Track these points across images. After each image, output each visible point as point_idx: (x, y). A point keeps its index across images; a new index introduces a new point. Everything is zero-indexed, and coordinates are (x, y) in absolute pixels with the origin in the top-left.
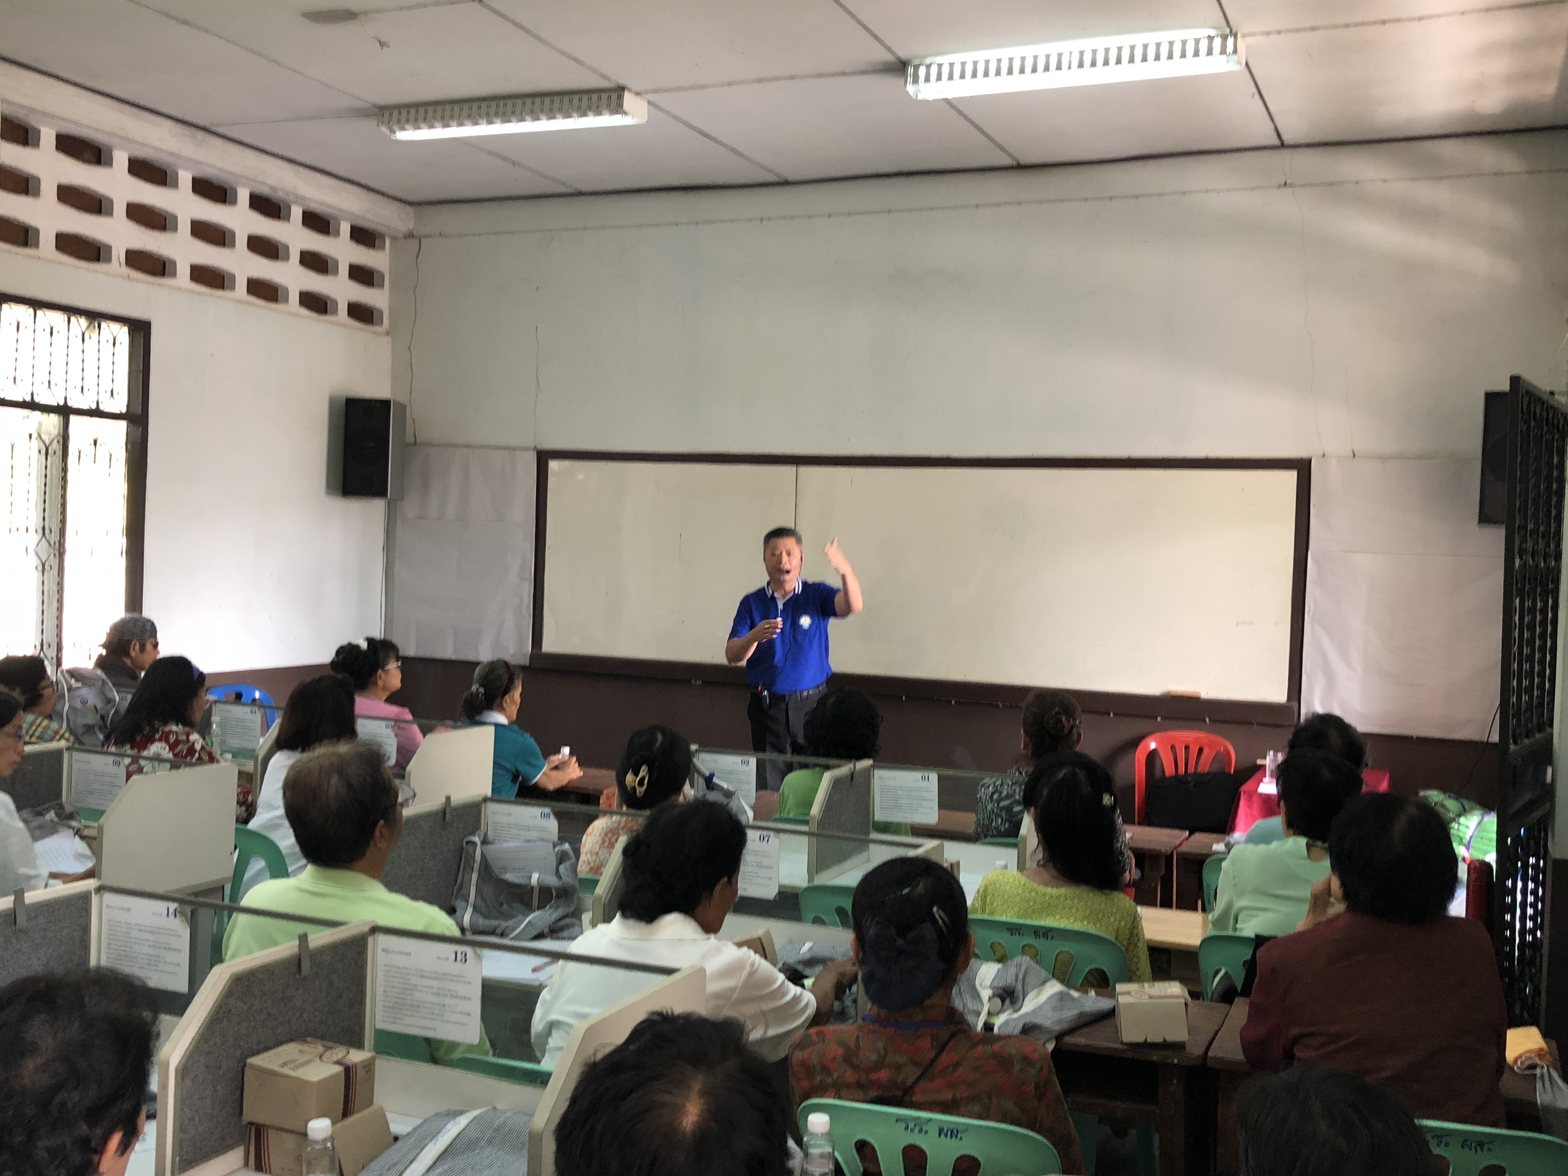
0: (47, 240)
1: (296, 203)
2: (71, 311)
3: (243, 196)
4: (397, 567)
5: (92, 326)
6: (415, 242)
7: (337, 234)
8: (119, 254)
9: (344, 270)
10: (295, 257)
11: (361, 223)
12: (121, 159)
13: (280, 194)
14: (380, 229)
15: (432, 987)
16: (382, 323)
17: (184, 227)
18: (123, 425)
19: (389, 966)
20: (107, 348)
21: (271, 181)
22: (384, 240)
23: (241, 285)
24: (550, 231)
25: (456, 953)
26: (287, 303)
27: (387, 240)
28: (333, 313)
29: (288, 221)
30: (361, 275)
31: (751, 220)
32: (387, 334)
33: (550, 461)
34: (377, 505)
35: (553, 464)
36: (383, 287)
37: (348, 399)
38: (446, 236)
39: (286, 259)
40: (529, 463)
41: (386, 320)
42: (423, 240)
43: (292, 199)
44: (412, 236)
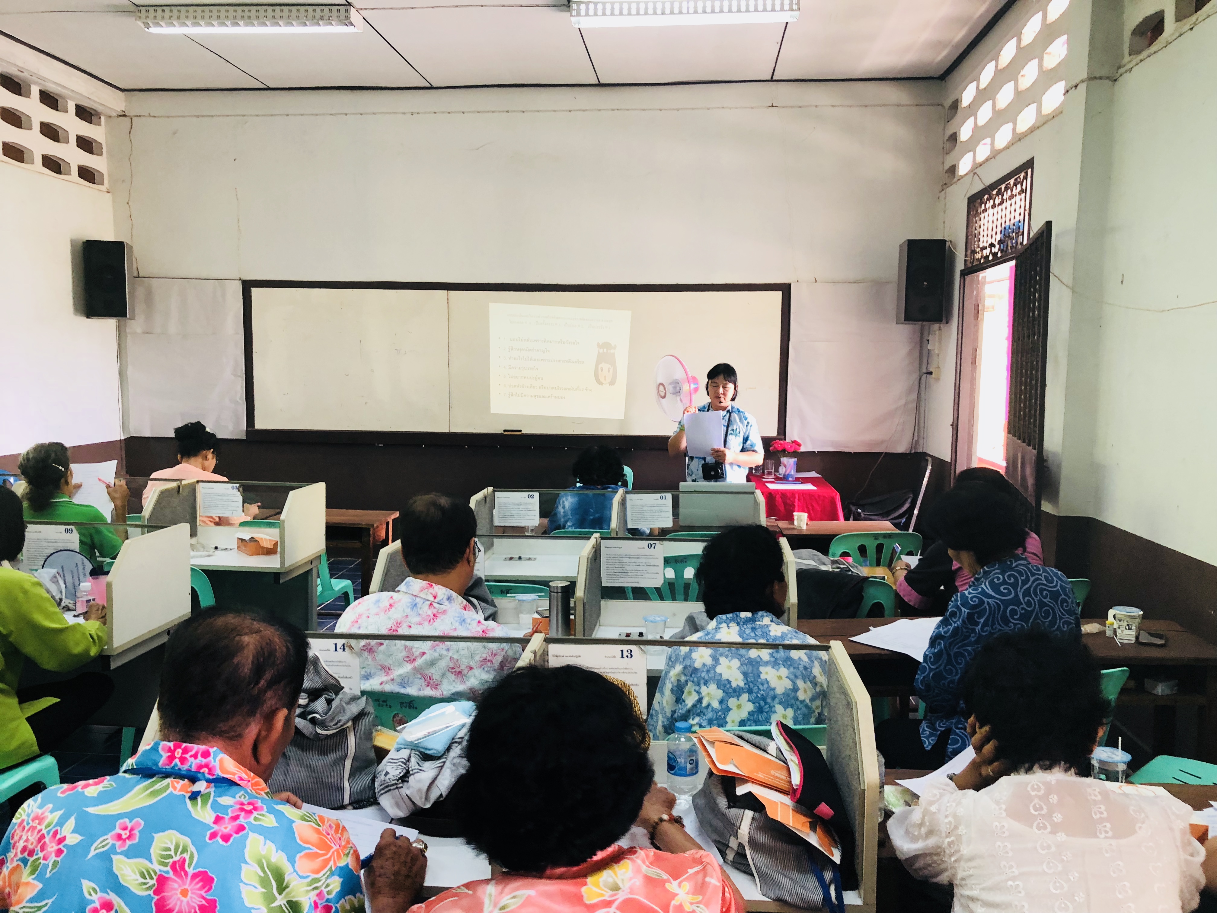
1: (35, 83)
4: (130, 371)
6: (127, 120)
7: (66, 112)
9: (73, 140)
10: (36, 127)
11: (84, 103)
13: (25, 75)
14: (100, 109)
16: (102, 184)
21: (20, 64)
22: (100, 118)
24: (243, 116)
25: (622, 651)
26: (33, 163)
27: (103, 118)
28: (69, 173)
29: (29, 97)
30: (85, 144)
31: (404, 113)
32: (108, 192)
33: (253, 289)
34: (111, 323)
35: (255, 291)
36: (101, 155)
37: (87, 241)
38: (155, 117)
39: (30, 128)
40: (237, 289)
41: (106, 182)
42: (134, 119)
43: (34, 78)
44: (125, 116)
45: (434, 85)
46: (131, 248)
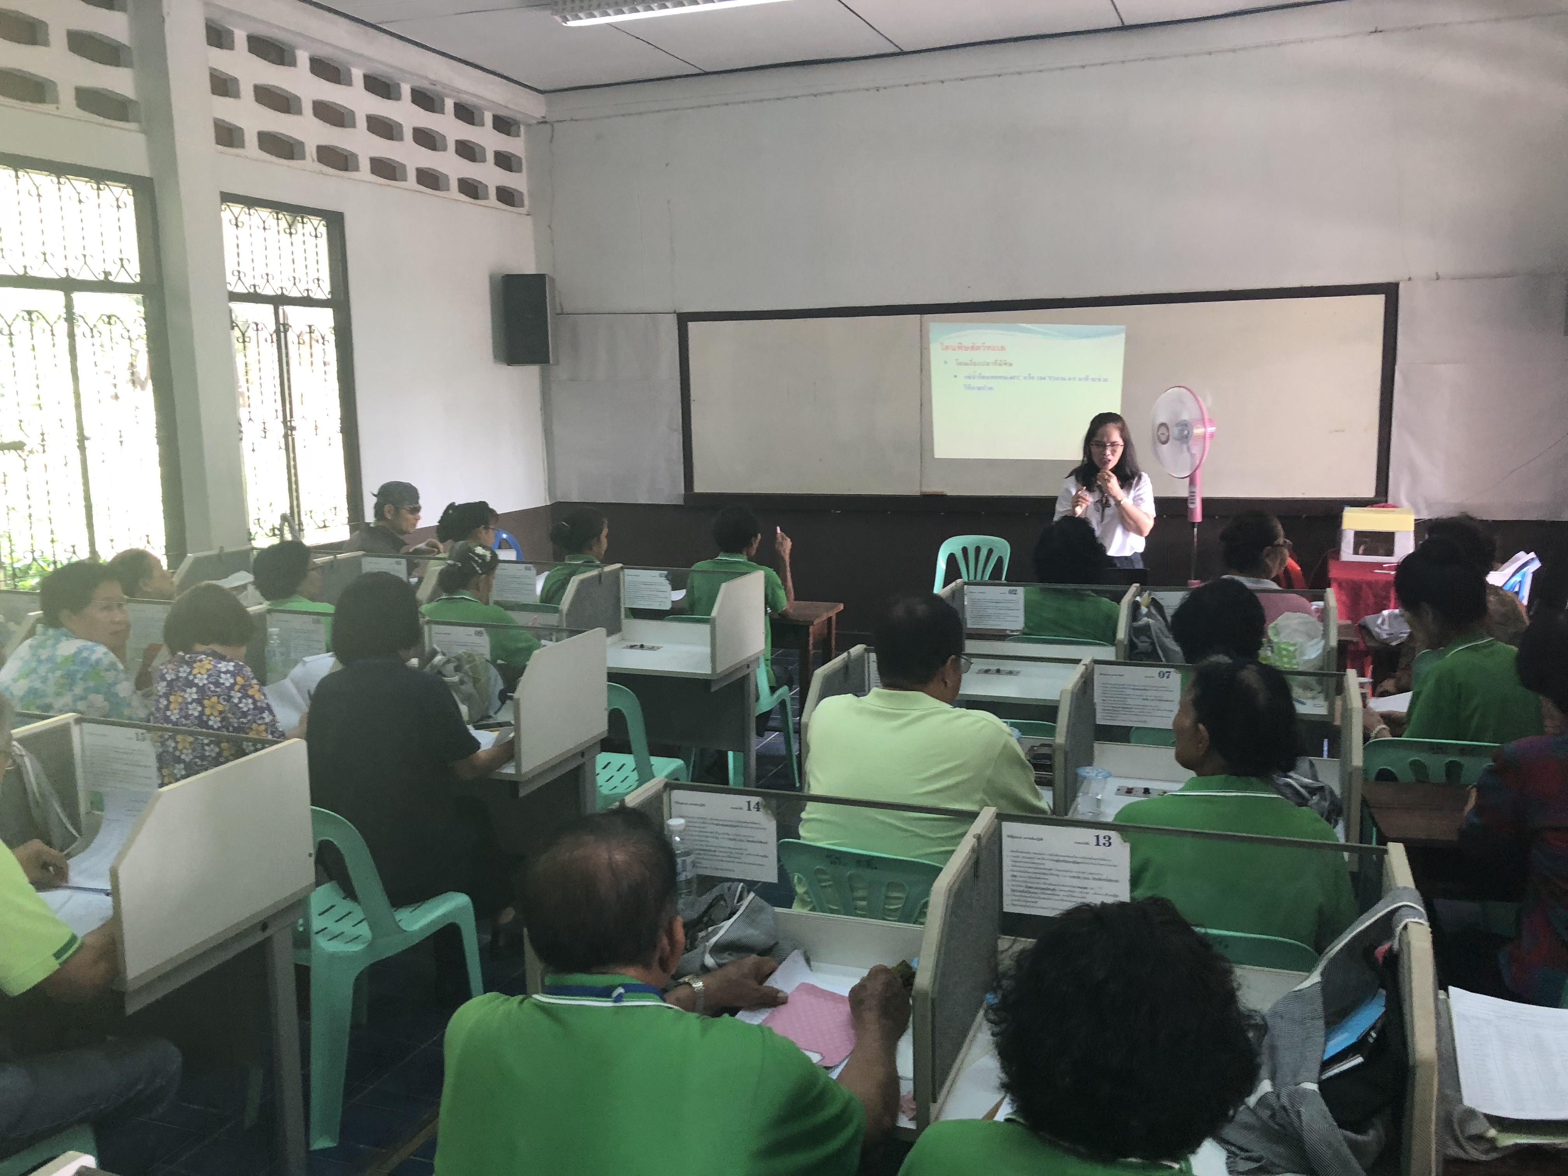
0: (251, 140)
1: (449, 96)
2: (277, 207)
3: (406, 90)
4: (555, 427)
5: (296, 222)
6: (548, 126)
7: (483, 125)
8: (311, 151)
9: (490, 157)
10: (452, 147)
11: (502, 113)
12: (303, 57)
13: (438, 88)
14: (519, 117)
15: (1071, 872)
16: (522, 206)
17: (361, 123)
18: (329, 312)
19: (1016, 852)
20: (311, 241)
21: (432, 76)
22: (519, 127)
23: (412, 175)
24: (676, 109)
25: (1098, 837)
26: (448, 190)
27: (522, 128)
28: (486, 197)
29: (443, 113)
30: (504, 161)
31: (867, 90)
32: (528, 215)
33: (689, 323)
34: (533, 371)
35: (692, 326)
36: (519, 170)
37: (507, 275)
38: (575, 120)
39: (445, 149)
40: (670, 325)
41: (526, 202)
42: (556, 125)
43: (447, 91)
44: (546, 122)
45: (905, 49)
46: (553, 280)
